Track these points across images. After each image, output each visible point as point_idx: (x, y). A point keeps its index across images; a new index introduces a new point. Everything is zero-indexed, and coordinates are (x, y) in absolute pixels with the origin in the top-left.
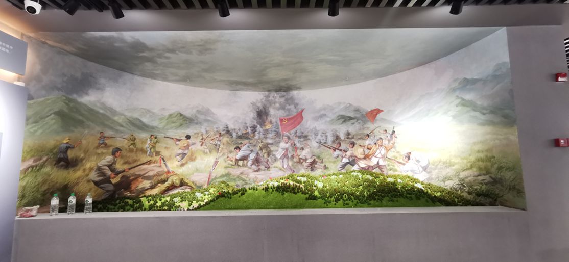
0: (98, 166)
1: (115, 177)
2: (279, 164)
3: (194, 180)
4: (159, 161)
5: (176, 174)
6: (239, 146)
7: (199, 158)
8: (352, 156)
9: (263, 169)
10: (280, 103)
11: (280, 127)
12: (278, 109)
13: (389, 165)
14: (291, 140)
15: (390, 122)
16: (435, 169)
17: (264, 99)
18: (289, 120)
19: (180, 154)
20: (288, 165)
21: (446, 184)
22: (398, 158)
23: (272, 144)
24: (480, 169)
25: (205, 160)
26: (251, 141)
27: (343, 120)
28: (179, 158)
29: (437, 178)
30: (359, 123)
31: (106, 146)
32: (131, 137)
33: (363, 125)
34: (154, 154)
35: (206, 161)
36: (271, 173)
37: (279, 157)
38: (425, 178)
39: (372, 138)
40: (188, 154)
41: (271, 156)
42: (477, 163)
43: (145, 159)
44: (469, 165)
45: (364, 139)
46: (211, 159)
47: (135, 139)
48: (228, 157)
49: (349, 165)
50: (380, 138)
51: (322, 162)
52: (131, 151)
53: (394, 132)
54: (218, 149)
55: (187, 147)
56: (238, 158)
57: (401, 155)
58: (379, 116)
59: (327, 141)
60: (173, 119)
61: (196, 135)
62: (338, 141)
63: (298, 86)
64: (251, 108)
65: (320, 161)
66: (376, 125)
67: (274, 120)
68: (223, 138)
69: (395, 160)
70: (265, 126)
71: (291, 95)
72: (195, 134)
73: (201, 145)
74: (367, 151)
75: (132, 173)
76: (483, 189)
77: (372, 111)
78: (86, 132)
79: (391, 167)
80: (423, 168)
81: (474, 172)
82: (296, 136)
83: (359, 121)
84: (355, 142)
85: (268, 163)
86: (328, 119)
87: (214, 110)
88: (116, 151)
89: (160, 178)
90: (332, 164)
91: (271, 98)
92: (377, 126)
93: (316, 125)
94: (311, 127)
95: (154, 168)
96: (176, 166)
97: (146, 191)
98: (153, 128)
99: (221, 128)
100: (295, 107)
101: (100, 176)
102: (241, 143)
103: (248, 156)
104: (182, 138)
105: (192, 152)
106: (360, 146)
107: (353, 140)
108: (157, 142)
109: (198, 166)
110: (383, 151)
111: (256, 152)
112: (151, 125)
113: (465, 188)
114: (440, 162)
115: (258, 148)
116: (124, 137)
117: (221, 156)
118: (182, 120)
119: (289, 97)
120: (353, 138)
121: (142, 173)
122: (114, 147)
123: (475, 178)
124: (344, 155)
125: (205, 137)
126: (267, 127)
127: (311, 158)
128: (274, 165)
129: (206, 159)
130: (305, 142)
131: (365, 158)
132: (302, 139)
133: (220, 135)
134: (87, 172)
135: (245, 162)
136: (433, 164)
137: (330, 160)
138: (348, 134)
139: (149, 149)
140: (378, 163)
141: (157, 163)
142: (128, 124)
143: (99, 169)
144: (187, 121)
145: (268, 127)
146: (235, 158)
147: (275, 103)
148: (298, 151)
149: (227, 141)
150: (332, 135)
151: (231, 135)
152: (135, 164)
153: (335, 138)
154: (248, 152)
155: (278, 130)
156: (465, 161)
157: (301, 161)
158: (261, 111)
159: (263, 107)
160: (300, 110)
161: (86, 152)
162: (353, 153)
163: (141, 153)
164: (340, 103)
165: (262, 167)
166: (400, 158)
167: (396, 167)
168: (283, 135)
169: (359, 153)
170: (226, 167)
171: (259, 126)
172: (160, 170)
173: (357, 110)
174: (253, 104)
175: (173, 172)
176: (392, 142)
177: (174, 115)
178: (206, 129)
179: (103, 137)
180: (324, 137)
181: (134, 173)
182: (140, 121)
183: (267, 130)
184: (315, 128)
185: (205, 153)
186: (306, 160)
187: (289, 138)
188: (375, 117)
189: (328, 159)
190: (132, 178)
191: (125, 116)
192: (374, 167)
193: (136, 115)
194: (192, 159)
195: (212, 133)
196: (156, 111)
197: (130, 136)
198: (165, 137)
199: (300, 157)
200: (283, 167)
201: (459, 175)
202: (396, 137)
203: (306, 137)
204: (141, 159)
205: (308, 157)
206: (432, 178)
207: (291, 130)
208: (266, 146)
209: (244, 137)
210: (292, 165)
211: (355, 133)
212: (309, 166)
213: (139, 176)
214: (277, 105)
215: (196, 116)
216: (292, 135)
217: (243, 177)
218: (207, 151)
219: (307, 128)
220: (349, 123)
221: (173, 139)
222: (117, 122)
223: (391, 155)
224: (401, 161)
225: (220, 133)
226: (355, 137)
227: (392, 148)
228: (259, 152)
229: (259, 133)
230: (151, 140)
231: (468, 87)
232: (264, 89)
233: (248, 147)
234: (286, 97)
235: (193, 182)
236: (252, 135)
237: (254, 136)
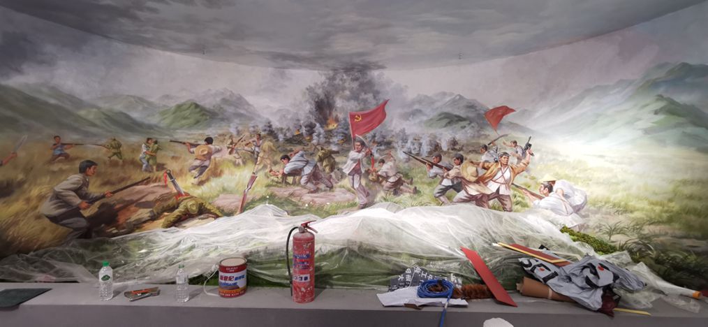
0: (54, 191)
1: (88, 207)
2: (346, 182)
3: (220, 205)
4: (163, 178)
5: (192, 197)
6: (289, 154)
7: (226, 172)
8: (457, 177)
9: (323, 189)
10: (351, 90)
11: (350, 127)
12: (348, 99)
13: (515, 196)
14: (367, 147)
15: (523, 129)
16: (596, 213)
17: (327, 83)
18: (364, 116)
19: (196, 167)
20: (360, 184)
21: (614, 238)
22: (532, 188)
23: (337, 152)
24: (689, 227)
25: (236, 175)
26: (305, 147)
27: (447, 121)
28: (195, 172)
29: (597, 227)
30: (473, 127)
31: (67, 158)
32: (113, 143)
33: (478, 131)
34: (155, 167)
35: (237, 177)
36: (334, 196)
37: (347, 173)
38: (575, 224)
39: (492, 152)
40: (210, 167)
41: (336, 170)
42: (684, 215)
43: (138, 176)
44: (665, 216)
45: (480, 153)
46: (245, 173)
47: (119, 146)
48: (271, 171)
49: (451, 189)
50: (505, 154)
51: (411, 183)
52: (114, 164)
53: (530, 145)
54: (257, 159)
55: (209, 156)
56: (286, 173)
57: (537, 183)
58: (508, 118)
59: (421, 152)
60: (183, 113)
61: (222, 138)
62: (437, 153)
63: (380, 64)
64: (307, 96)
65: (409, 181)
66: (500, 132)
67: (341, 116)
68: (263, 142)
69: (526, 189)
70: (327, 125)
71: (369, 78)
72: (220, 135)
73: (230, 153)
74: (482, 172)
75: (118, 198)
76: (688, 261)
77: (496, 110)
78: (25, 136)
79: (519, 199)
80: (574, 207)
81: (675, 228)
82: (374, 142)
83: (473, 125)
84: (464, 155)
85: (331, 181)
86: (425, 118)
87: (250, 99)
88: (86, 167)
89: (165, 204)
90: (425, 186)
91: (337, 81)
92: (503, 134)
93: (404, 126)
94: (398, 130)
95: (155, 189)
96: (190, 185)
97: (144, 225)
98: (150, 127)
99: (261, 127)
100: (375, 97)
101: (60, 207)
102: (291, 151)
103: (302, 169)
104: (199, 143)
105: (216, 163)
106: (472, 162)
107: (461, 153)
108: (158, 149)
109: (225, 185)
110: (508, 174)
111: (314, 163)
112: (146, 122)
113: (650, 252)
114: (606, 203)
115: (316, 158)
116: (99, 143)
117: (260, 170)
118: (199, 115)
119: (365, 81)
120: (461, 149)
121: (135, 198)
122: (83, 160)
123: (676, 240)
124: (445, 174)
125: (235, 140)
126: (331, 127)
127: (395, 175)
128: (339, 184)
129: (238, 174)
130: (387, 152)
131: (477, 182)
132: (383, 147)
133: (260, 137)
134: (33, 203)
135: (297, 178)
136: (594, 205)
137: (423, 180)
138: (454, 143)
139: (144, 161)
140: (498, 190)
141: (159, 181)
142: (106, 121)
143: (58, 197)
144: (206, 115)
145: (333, 126)
146: (281, 171)
147: (344, 89)
148: (377, 165)
149: (270, 147)
150: (428, 143)
151: (276, 137)
152: (123, 185)
153: (433, 148)
154: (301, 164)
155: (347, 132)
156: (658, 209)
157: (379, 180)
158: (322, 101)
159: (326, 95)
160: (381, 102)
161: (28, 170)
162: (458, 173)
163: (132, 167)
164: (444, 94)
165: (322, 186)
166: (536, 188)
167: (527, 201)
168: (355, 140)
169: (469, 173)
170: (268, 186)
171: (318, 125)
172: (166, 191)
173: (471, 106)
174: (310, 90)
175: (187, 194)
176: (523, 161)
177: (185, 107)
178: (237, 128)
179: (59, 143)
180: (416, 146)
181: (121, 198)
182: (128, 117)
183: (330, 131)
184: (403, 131)
185: (236, 165)
186: (387, 178)
187: (363, 144)
188: (501, 119)
189: (421, 178)
190: (117, 206)
191: (99, 108)
192: (491, 198)
193: (118, 107)
194: (216, 173)
195: (247, 134)
196: (154, 99)
197: (110, 141)
198: (171, 141)
199: (379, 173)
200: (353, 187)
201: (641, 229)
202: (532, 154)
203: (389, 144)
204: (132, 177)
205: (391, 174)
206: (588, 226)
207: (368, 132)
208: (328, 156)
209: (295, 141)
210: (366, 184)
211: (465, 142)
212: (390, 188)
213: (131, 202)
214: (347, 93)
215: (221, 108)
216: (369, 140)
217: (293, 200)
218: (240, 161)
219: (392, 131)
220: (456, 126)
221: (184, 143)
222: (85, 119)
223: (519, 180)
224: (537, 192)
225: (260, 135)
226: (464, 148)
227: (523, 171)
228: (318, 164)
229: (318, 136)
230: (147, 147)
231: (688, 80)
232: (327, 66)
233: (302, 156)
234: (361, 80)
235: (218, 208)
236: (308, 138)
237: (311, 139)
